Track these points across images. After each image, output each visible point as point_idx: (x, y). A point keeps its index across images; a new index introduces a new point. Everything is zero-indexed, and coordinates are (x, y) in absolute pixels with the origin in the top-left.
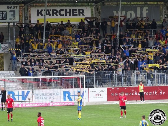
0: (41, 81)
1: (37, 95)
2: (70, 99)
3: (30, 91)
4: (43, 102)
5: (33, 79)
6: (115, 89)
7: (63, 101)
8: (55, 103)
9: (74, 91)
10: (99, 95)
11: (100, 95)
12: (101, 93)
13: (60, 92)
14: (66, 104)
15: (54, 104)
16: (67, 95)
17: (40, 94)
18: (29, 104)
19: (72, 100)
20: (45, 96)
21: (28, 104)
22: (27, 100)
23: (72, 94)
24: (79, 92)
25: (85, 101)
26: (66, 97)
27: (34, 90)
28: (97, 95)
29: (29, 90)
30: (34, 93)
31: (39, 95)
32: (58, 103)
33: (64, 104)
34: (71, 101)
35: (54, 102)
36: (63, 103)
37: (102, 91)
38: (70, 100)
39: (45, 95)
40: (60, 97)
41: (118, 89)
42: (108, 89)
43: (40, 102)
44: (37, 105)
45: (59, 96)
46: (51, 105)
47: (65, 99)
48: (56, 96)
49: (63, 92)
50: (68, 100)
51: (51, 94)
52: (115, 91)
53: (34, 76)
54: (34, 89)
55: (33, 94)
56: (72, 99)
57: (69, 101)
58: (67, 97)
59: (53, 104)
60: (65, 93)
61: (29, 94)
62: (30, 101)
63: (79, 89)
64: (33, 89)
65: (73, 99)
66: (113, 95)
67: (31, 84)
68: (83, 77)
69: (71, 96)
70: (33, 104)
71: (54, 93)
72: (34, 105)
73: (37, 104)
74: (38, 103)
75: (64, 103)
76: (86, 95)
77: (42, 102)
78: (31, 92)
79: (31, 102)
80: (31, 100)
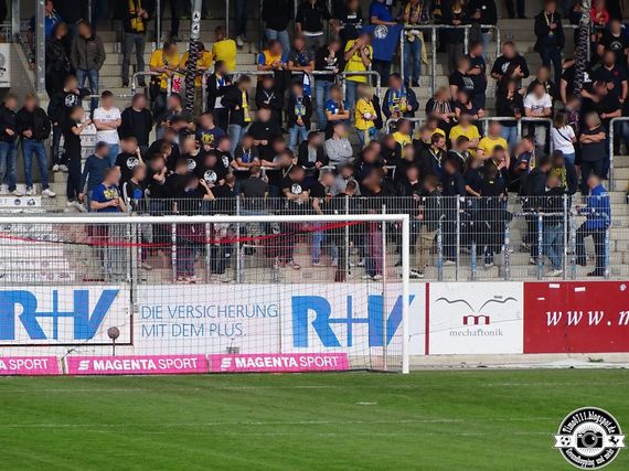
0: (174, 238)
1: (155, 312)
2: (329, 339)
3: (115, 293)
4: (187, 352)
5: (134, 230)
6: (567, 288)
7: (288, 346)
8: (247, 356)
9: (349, 298)
10: (482, 320)
11: (487, 322)
12: (492, 310)
13: (274, 298)
14: (308, 364)
15: (240, 363)
16: (312, 315)
17: (172, 308)
18: (113, 358)
19: (336, 343)
20: (195, 321)
21: (104, 359)
22: (102, 336)
23: (338, 311)
24: (376, 303)
25: (406, 350)
26: (306, 326)
27: (141, 289)
28: (471, 320)
29: (113, 288)
30: (139, 301)
31: (166, 315)
32: (263, 356)
33: (293, 362)
34: (331, 350)
35: (243, 351)
36: (291, 355)
37: (497, 299)
38: (326, 344)
39: (195, 313)
40: (275, 327)
41: (583, 289)
42: (531, 291)
43: (172, 353)
44: (152, 365)
45: (269, 323)
46: (226, 364)
47: (300, 339)
48: (252, 321)
49: (290, 302)
50: (315, 344)
51: (227, 311)
52: (566, 297)
53: (139, 214)
54: (139, 283)
55: (134, 310)
56: (338, 338)
57: (324, 350)
58: (310, 328)
59: (237, 360)
60: (300, 305)
61: (113, 307)
62: (114, 345)
63: (375, 289)
64: (135, 279)
65: (342, 339)
66: (553, 319)
67: (124, 252)
68: (400, 223)
69: (334, 321)
70: (131, 358)
71: (245, 303)
72: (135, 365)
73: (155, 359)
74: (157, 353)
75: (297, 357)
76: (412, 317)
77: (179, 352)
78: (121, 294)
79: (120, 351)
80: (124, 337)
